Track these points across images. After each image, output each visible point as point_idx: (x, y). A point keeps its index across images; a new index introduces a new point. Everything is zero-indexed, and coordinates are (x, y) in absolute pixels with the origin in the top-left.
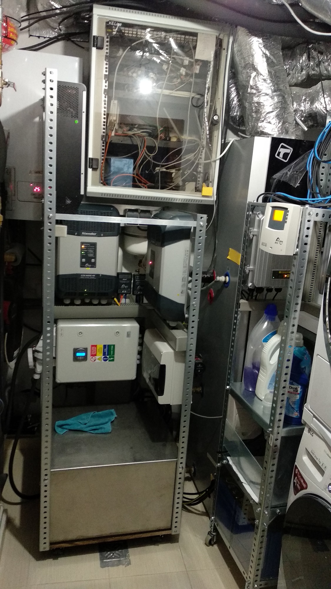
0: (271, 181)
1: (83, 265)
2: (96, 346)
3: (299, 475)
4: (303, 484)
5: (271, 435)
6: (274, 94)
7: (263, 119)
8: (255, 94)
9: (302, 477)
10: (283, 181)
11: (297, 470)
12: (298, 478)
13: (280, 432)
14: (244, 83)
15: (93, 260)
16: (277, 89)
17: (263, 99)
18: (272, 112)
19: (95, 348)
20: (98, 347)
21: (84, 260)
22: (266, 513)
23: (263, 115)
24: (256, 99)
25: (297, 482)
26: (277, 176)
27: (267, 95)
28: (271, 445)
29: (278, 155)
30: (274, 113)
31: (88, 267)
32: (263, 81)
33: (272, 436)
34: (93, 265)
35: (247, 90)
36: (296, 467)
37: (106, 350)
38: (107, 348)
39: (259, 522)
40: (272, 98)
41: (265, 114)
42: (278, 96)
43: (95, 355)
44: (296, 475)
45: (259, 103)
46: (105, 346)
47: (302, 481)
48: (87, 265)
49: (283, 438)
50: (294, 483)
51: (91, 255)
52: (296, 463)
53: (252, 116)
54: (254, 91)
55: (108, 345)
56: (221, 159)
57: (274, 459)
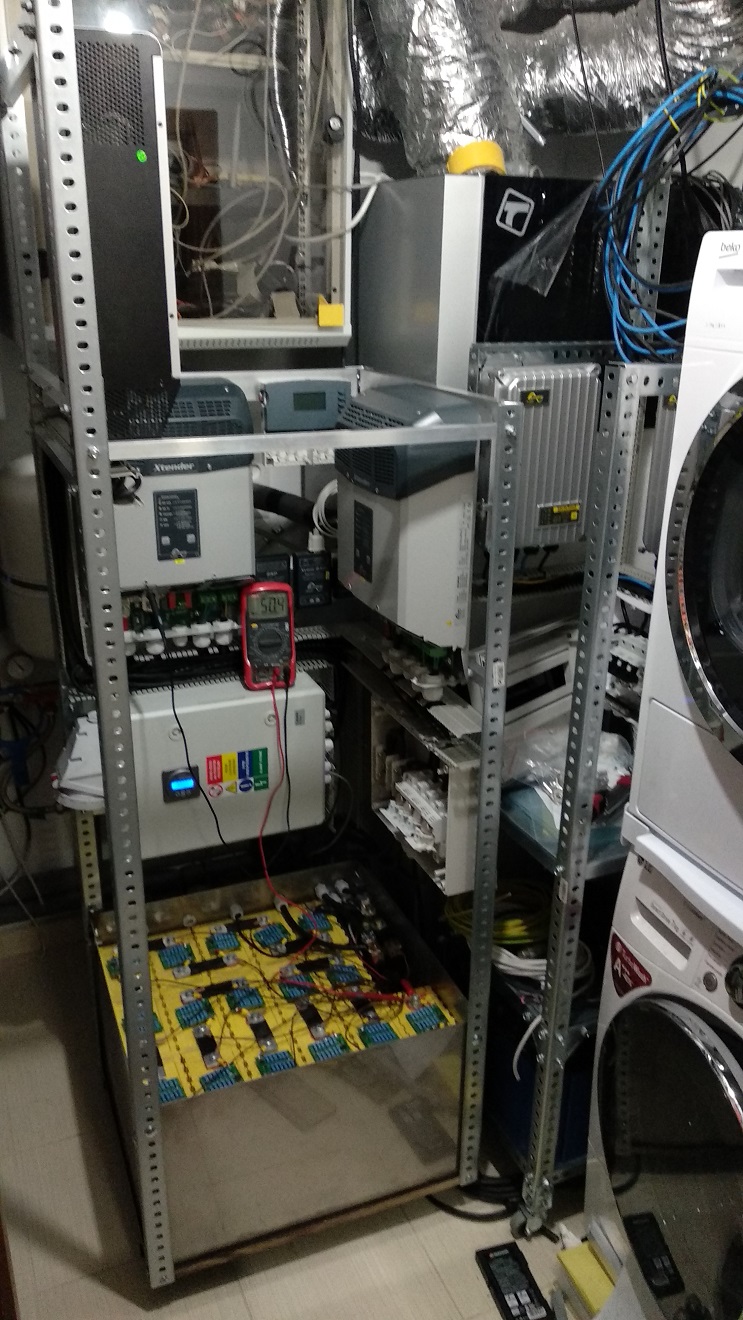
0: (490, 284)
1: (164, 554)
2: (219, 758)
3: (626, 957)
4: (640, 974)
5: (562, 881)
6: (473, 58)
7: (450, 124)
8: (427, 58)
9: (634, 959)
10: (518, 286)
11: (618, 944)
12: (623, 961)
13: (582, 872)
14: (395, 29)
15: (191, 538)
16: (478, 45)
17: (447, 72)
18: (472, 104)
19: (219, 763)
20: (225, 761)
21: (166, 540)
22: (560, 1038)
23: (451, 113)
24: (429, 73)
25: (622, 970)
26: (502, 272)
27: (455, 59)
28: (565, 901)
29: (503, 219)
30: (477, 109)
31: (180, 557)
32: (444, 24)
33: (566, 883)
34: (193, 551)
35: (406, 47)
36: (616, 937)
37: (246, 764)
38: (247, 759)
39: (545, 1059)
40: (470, 68)
41: (455, 110)
42: (483, 63)
43: (220, 780)
44: (615, 955)
45: (437, 83)
46: (241, 756)
47: (636, 969)
48: (175, 551)
49: (588, 883)
50: (615, 972)
51: (184, 525)
52: (614, 930)
53: (422, 117)
54: (423, 51)
55: (250, 752)
56: (357, 232)
57: (572, 928)
